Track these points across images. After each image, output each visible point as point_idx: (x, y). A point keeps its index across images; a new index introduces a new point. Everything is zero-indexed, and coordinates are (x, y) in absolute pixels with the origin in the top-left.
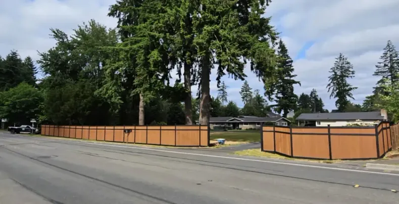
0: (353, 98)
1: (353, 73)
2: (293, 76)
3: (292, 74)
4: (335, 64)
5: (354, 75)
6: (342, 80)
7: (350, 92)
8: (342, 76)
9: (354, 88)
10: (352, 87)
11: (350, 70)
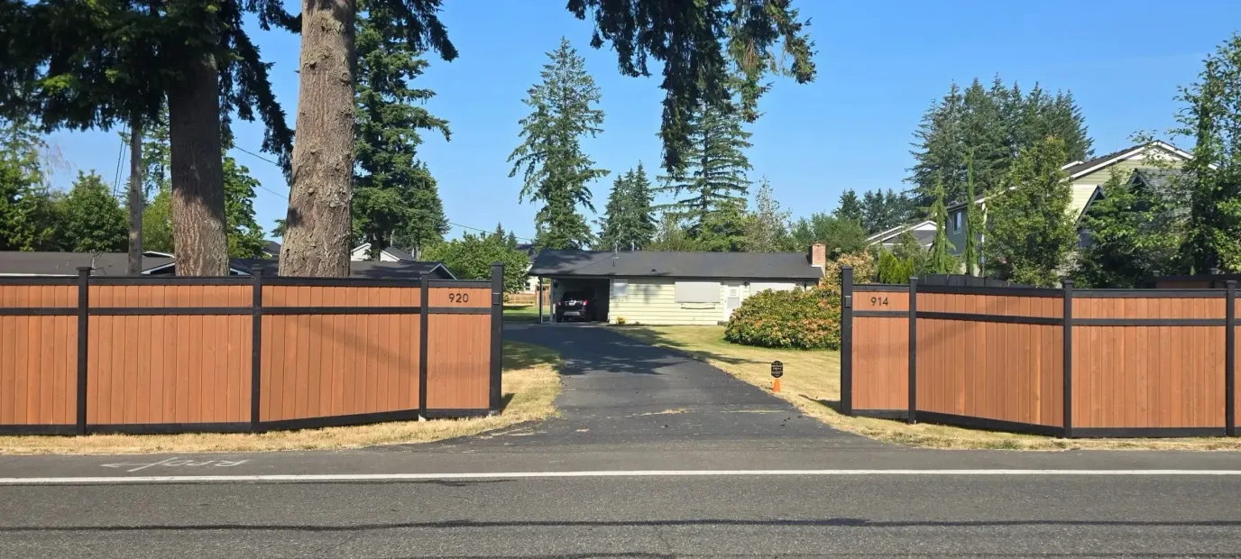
0: (591, 206)
1: (598, 117)
2: (413, 95)
3: (411, 84)
4: (545, 75)
5: (600, 126)
6: (564, 140)
7: (585, 184)
8: (565, 125)
9: (598, 172)
10: (592, 167)
11: (592, 105)
